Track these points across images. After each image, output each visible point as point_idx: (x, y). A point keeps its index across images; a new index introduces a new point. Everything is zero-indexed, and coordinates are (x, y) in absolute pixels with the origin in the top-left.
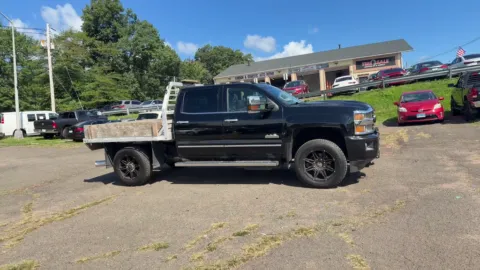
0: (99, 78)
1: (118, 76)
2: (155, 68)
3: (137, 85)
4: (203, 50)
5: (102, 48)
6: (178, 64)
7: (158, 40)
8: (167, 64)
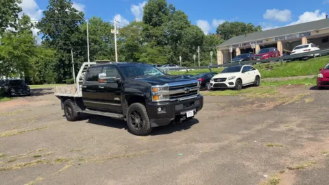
0: (149, 50)
1: (160, 48)
2: (187, 41)
3: (171, 53)
4: (223, 26)
5: (152, 31)
6: (203, 37)
7: (186, 23)
8: (194, 37)
